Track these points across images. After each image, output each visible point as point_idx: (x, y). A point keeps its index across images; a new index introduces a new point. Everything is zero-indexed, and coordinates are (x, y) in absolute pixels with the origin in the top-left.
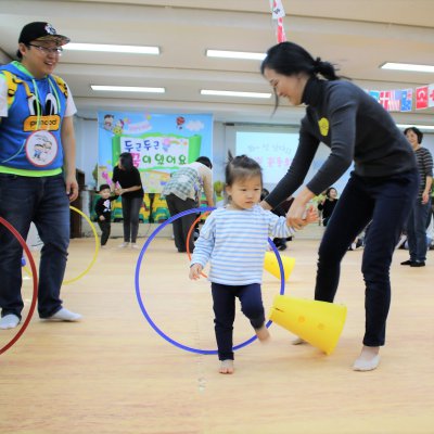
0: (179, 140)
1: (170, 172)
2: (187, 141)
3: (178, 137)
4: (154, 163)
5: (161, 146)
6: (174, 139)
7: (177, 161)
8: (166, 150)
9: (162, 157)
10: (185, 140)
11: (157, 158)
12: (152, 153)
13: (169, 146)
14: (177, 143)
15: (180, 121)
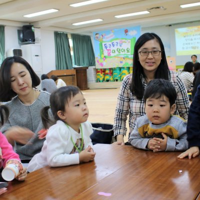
0: (126, 41)
1: (123, 56)
2: (130, 41)
3: (126, 39)
4: (117, 53)
5: (119, 45)
6: (124, 40)
7: (126, 51)
8: (121, 46)
9: (120, 50)
10: (129, 40)
11: (119, 51)
12: (115, 48)
13: (122, 44)
14: (126, 42)
15: (126, 31)
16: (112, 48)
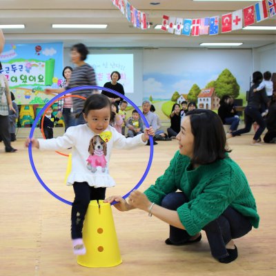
0: (38, 64)
1: (32, 88)
2: (44, 63)
3: (37, 61)
4: (20, 82)
5: (24, 69)
6: (35, 63)
7: (37, 79)
8: (28, 71)
9: (26, 77)
10: (42, 63)
11: (24, 79)
12: (18, 74)
13: (30, 68)
14: (37, 66)
15: (38, 49)
16: (11, 74)
